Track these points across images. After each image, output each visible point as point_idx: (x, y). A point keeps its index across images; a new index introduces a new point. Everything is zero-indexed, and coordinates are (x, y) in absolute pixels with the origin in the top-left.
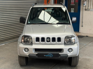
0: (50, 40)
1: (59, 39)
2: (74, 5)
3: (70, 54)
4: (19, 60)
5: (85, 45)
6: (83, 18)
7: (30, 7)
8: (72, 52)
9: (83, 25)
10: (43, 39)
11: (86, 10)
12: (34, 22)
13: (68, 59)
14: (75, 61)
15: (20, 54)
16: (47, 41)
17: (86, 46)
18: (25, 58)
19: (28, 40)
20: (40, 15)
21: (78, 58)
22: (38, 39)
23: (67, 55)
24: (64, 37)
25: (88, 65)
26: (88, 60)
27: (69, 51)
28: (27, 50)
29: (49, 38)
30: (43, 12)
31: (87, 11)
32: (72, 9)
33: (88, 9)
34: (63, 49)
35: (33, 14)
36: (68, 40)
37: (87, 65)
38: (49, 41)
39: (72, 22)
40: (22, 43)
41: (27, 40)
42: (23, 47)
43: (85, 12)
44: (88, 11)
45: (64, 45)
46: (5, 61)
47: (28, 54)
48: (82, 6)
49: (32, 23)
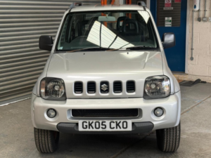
0: (108, 87)
1: (131, 86)
2: (172, 8)
3: (158, 122)
4: (36, 139)
5: (197, 102)
6: (192, 39)
7: (63, 13)
8: (162, 117)
9: (193, 56)
10: (92, 86)
11: (199, 20)
12: (72, 48)
13: (155, 134)
14: (171, 140)
15: (36, 125)
16: (102, 91)
17: (200, 105)
18: (49, 133)
19: (56, 88)
20: (90, 32)
21: (180, 131)
22: (78, 86)
23: (150, 124)
24: (144, 80)
25: (204, 147)
26: (206, 136)
27: (156, 115)
28: (53, 114)
29: (107, 83)
30: (97, 24)
31: (202, 22)
32: (166, 18)
33: (204, 17)
34: (140, 110)
35: (73, 30)
36: (153, 86)
37: (201, 150)
38: (107, 91)
39: (165, 46)
40: (41, 96)
41: (54, 89)
42: (44, 107)
43: (196, 24)
44: (206, 23)
45: (142, 99)
46: (5, 142)
47: (56, 124)
48: (191, 12)
49: (67, 49)
